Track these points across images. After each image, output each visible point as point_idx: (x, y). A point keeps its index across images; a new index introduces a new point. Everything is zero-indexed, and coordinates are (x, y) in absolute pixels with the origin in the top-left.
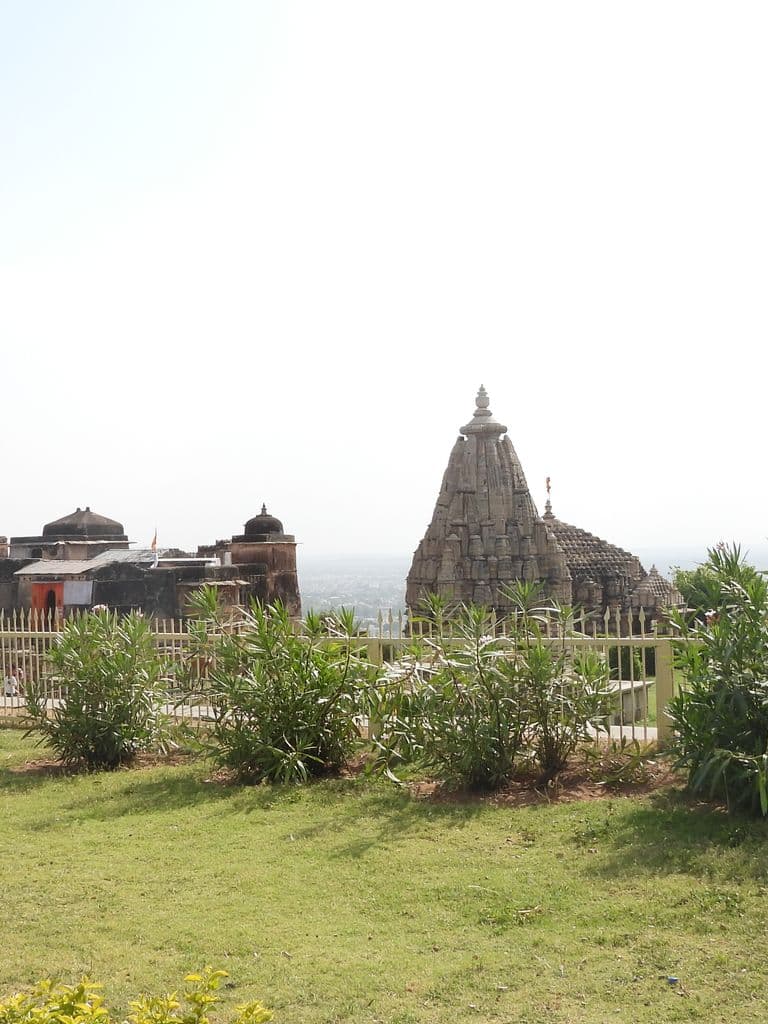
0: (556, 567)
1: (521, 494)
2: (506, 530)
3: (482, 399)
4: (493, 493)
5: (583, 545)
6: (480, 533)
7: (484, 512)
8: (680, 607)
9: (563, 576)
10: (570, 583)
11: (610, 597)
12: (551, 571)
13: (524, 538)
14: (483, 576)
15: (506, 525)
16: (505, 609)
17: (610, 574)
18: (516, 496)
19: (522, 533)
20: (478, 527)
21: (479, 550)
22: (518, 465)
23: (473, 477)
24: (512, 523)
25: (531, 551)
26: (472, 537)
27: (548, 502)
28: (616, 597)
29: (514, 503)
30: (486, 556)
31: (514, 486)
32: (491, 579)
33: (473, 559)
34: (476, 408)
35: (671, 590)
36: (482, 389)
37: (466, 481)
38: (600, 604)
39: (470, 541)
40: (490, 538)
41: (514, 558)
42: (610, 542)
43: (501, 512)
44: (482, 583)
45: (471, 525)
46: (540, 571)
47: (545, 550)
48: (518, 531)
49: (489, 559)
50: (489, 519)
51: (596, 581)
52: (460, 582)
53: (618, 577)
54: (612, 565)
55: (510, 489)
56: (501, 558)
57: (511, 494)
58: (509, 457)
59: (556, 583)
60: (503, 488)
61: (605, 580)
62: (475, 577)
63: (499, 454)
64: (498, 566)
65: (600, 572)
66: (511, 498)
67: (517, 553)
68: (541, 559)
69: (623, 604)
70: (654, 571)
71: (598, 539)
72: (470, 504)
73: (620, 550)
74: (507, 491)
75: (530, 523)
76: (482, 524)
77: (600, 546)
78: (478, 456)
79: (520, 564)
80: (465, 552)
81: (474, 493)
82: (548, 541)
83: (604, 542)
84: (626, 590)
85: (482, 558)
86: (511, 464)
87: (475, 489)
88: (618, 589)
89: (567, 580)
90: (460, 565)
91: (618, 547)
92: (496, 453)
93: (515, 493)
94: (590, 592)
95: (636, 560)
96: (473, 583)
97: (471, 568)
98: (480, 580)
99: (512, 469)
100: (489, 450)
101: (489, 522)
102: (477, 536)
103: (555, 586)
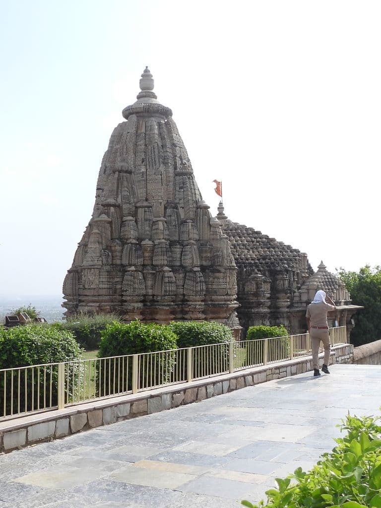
0: (219, 253)
1: (184, 175)
2: (165, 213)
3: (146, 80)
4: (151, 172)
5: (253, 242)
6: (135, 215)
7: (140, 192)
8: (346, 303)
9: (226, 264)
10: (235, 272)
11: (279, 292)
12: (214, 258)
13: (184, 222)
14: (134, 261)
15: (165, 208)
16: (159, 298)
17: (279, 268)
18: (178, 178)
19: (182, 216)
20: (134, 209)
21: (132, 232)
22: (182, 147)
23: (131, 156)
24: (172, 205)
25: (191, 236)
26: (125, 218)
27: (221, 204)
28: (284, 291)
29: (175, 185)
30: (140, 239)
31: (175, 168)
32: (144, 265)
33: (123, 241)
34: (140, 91)
35: (339, 286)
36: (146, 71)
37: (123, 160)
38: (268, 298)
39: (123, 223)
40: (146, 220)
41: (172, 244)
42: (278, 240)
43: (159, 193)
44: (133, 268)
45: (124, 206)
46: (201, 258)
47: (207, 235)
48: (178, 215)
49: (143, 243)
50: (147, 200)
51: (264, 275)
52: (108, 268)
53: (287, 271)
54: (281, 260)
55: (171, 170)
56: (157, 242)
57: (172, 175)
58: (171, 138)
59: (219, 272)
60: (162, 168)
61: (274, 274)
62: (125, 262)
63: (160, 134)
64: (152, 251)
65: (270, 267)
66: (172, 179)
67: (176, 238)
68: (202, 245)
69: (292, 299)
70: (322, 267)
71: (267, 237)
72: (125, 183)
73: (289, 247)
74: (167, 172)
75: (192, 206)
76: (138, 205)
77: (269, 243)
78: (137, 135)
79: (178, 249)
80: (116, 235)
81: (130, 172)
82: (210, 226)
83: (273, 240)
84: (295, 285)
85: (134, 241)
86: (174, 145)
87: (131, 168)
88: (286, 282)
89: (231, 269)
90: (108, 248)
91: (286, 244)
92: (156, 131)
93: (177, 175)
94: (258, 286)
95: (304, 256)
96: (123, 269)
97: (122, 251)
98: (130, 265)
99: (174, 151)
100: (149, 129)
101: (146, 204)
102: (131, 218)
103: (217, 275)
